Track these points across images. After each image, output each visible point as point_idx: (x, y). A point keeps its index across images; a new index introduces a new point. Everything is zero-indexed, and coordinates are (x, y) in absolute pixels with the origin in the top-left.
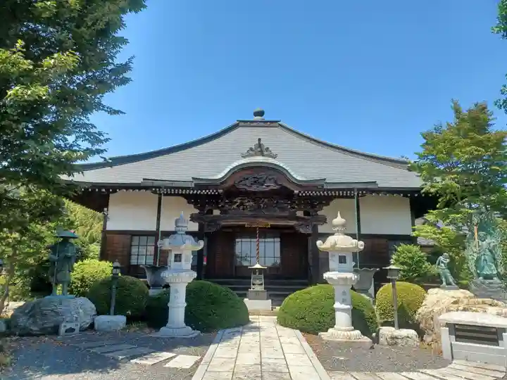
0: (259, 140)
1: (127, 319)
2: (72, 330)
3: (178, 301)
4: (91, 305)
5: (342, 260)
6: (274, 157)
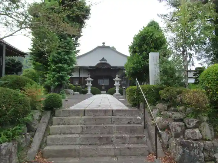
2: (72, 94)
3: (89, 89)
4: (73, 91)
5: (117, 82)
6: (106, 61)
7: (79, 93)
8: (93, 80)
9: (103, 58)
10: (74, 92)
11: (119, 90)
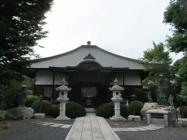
0: (90, 53)
1: (45, 115)
2: (27, 118)
3: (63, 108)
4: (33, 110)
5: (117, 94)
6: (94, 59)
7: (43, 115)
8: (70, 89)
9: (90, 55)
10: (35, 113)
11: (121, 110)
